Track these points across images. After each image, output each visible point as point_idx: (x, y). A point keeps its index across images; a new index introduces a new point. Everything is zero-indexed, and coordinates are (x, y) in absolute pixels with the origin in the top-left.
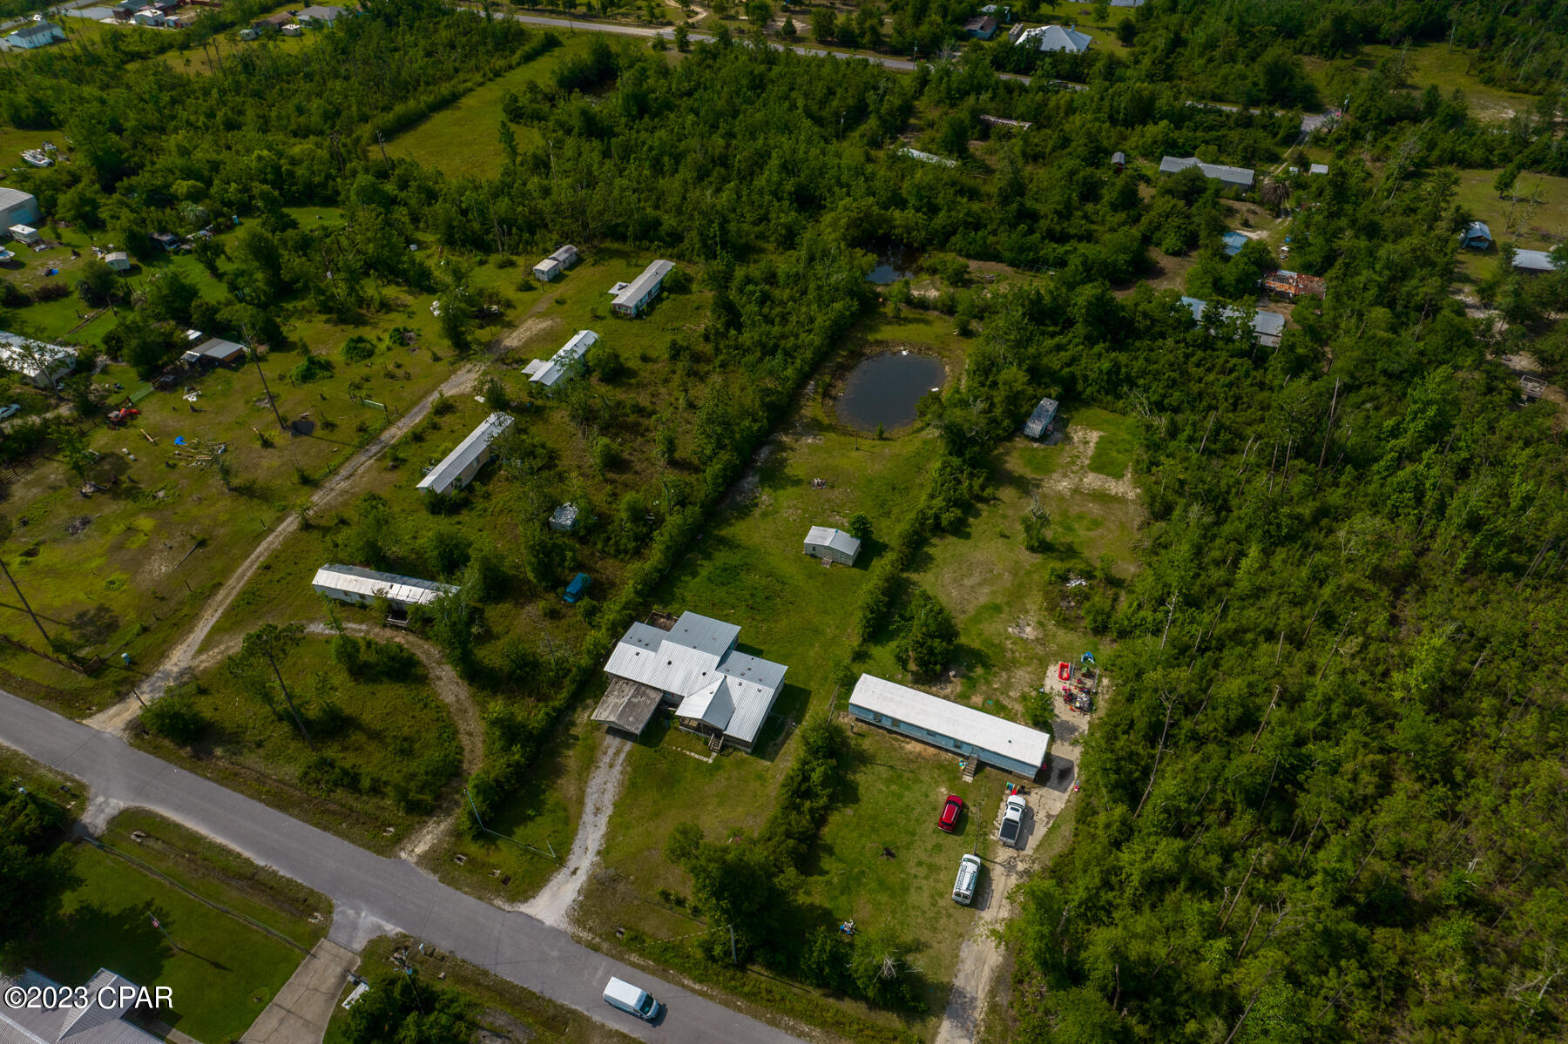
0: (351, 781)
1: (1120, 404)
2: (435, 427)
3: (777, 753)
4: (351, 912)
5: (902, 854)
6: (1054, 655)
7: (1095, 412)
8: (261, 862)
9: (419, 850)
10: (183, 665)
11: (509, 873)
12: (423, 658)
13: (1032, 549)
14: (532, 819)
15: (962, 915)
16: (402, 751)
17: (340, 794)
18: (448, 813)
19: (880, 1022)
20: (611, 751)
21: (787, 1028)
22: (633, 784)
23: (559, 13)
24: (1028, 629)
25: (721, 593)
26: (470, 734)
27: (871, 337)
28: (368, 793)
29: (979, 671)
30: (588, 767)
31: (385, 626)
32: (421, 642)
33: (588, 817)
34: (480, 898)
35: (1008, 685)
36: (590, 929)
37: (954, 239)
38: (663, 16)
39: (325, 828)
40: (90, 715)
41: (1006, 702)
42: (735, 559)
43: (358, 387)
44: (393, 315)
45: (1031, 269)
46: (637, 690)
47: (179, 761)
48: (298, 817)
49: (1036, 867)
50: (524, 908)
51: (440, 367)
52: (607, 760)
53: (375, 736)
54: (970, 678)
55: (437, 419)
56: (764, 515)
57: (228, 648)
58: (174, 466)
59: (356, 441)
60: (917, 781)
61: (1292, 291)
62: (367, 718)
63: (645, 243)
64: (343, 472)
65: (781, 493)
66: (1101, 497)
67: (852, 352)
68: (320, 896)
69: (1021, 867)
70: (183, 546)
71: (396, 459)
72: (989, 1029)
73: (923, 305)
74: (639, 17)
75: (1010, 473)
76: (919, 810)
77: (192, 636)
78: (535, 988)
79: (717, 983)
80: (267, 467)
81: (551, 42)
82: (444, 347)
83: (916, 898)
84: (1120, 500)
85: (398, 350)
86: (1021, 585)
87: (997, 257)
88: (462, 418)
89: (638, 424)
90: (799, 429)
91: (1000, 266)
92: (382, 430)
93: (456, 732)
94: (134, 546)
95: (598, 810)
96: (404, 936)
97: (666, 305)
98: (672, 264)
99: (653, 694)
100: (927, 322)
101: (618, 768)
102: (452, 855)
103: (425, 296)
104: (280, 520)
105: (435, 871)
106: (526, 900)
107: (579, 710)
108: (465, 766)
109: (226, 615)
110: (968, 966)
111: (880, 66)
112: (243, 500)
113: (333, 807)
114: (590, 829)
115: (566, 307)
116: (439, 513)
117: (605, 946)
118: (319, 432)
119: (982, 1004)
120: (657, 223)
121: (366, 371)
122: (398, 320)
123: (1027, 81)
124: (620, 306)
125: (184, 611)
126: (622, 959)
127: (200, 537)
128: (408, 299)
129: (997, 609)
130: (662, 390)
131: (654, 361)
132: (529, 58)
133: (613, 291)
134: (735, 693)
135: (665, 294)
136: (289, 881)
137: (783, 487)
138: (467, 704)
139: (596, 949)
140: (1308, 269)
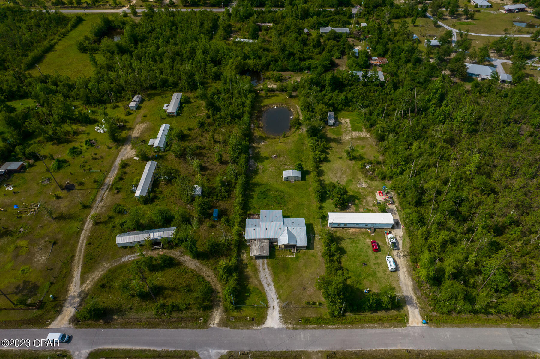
0: (176, 308)
1: (350, 108)
2: (125, 173)
3: (313, 246)
4: (205, 352)
5: (368, 263)
6: (375, 189)
7: (343, 113)
8: (160, 349)
9: (217, 321)
10: (78, 291)
11: (252, 317)
12: (174, 256)
13: (351, 160)
14: (249, 296)
15: (394, 274)
16: (188, 291)
17: (174, 314)
18: (218, 306)
19: (391, 314)
20: (261, 264)
21: (367, 327)
22: (275, 273)
23: (75, 7)
24: (363, 184)
25: (265, 201)
26: (209, 276)
27: (262, 105)
28: (185, 310)
29: (357, 201)
30: (257, 273)
31: (152, 250)
32: (169, 251)
33: (267, 289)
34: (248, 329)
35: (367, 203)
36: (290, 323)
37: (271, 66)
38: (120, 4)
39: (177, 328)
40: (50, 324)
41: (370, 208)
42: (263, 189)
43: (84, 166)
44: (80, 136)
45: (300, 71)
46: (260, 241)
47: (100, 326)
48: (163, 328)
49: (406, 253)
50: (265, 326)
51: (113, 151)
52: (261, 268)
53: (174, 289)
54: (356, 204)
55: (124, 170)
56: (263, 172)
57: (93, 278)
58: (21, 217)
59: (96, 187)
60: (359, 240)
61: (379, 63)
62: (166, 284)
63: (165, 88)
64: (98, 199)
65: (264, 163)
66: (360, 138)
67: (259, 111)
68: (190, 352)
69: (402, 255)
70: (46, 247)
71: (117, 189)
72: (420, 304)
73: (272, 90)
74: (110, 5)
75: (330, 138)
76: (365, 248)
77: (74, 280)
78: (285, 349)
79: (339, 323)
80: (63, 206)
81: (80, 20)
82: (110, 142)
83: (380, 274)
84: (366, 138)
85: (91, 149)
86: (353, 172)
87: (287, 70)
88: (133, 167)
89: (201, 153)
90: (257, 140)
91: (289, 73)
92: (104, 179)
93: (203, 278)
94: (24, 253)
95: (269, 285)
96: (230, 352)
97: (185, 109)
98: (181, 94)
99: (266, 241)
100: (277, 96)
101: (267, 269)
102: (229, 319)
103: (89, 126)
104: (83, 224)
105: (227, 326)
106: (264, 323)
107: (242, 255)
108: (214, 288)
109: (84, 266)
110: (404, 288)
111: (211, 11)
112: (62, 221)
113: (174, 320)
114: (270, 292)
115: (148, 118)
116: (147, 203)
117: (298, 327)
118: (78, 187)
119: (414, 297)
120: (166, 81)
121: (83, 160)
122: (84, 138)
123: (264, 9)
124: (170, 113)
125: (64, 271)
126: (306, 329)
127: (53, 241)
128: (84, 128)
129: (351, 181)
130: (202, 139)
131: (193, 129)
132: (74, 27)
133: (165, 108)
134: (294, 232)
135: (183, 105)
136: (175, 351)
137: (264, 161)
138: (201, 267)
139: (296, 329)
140: (380, 56)
